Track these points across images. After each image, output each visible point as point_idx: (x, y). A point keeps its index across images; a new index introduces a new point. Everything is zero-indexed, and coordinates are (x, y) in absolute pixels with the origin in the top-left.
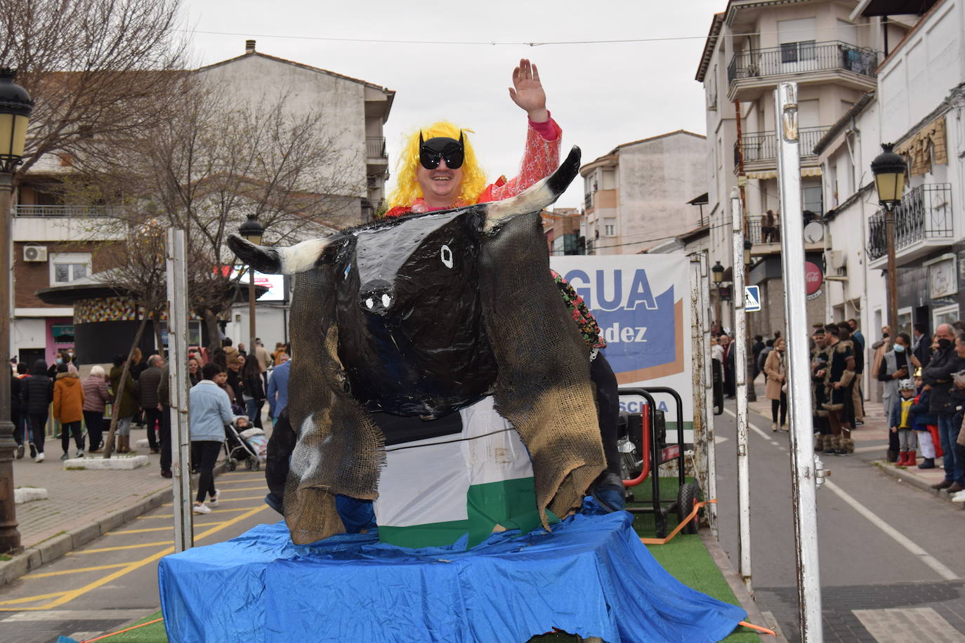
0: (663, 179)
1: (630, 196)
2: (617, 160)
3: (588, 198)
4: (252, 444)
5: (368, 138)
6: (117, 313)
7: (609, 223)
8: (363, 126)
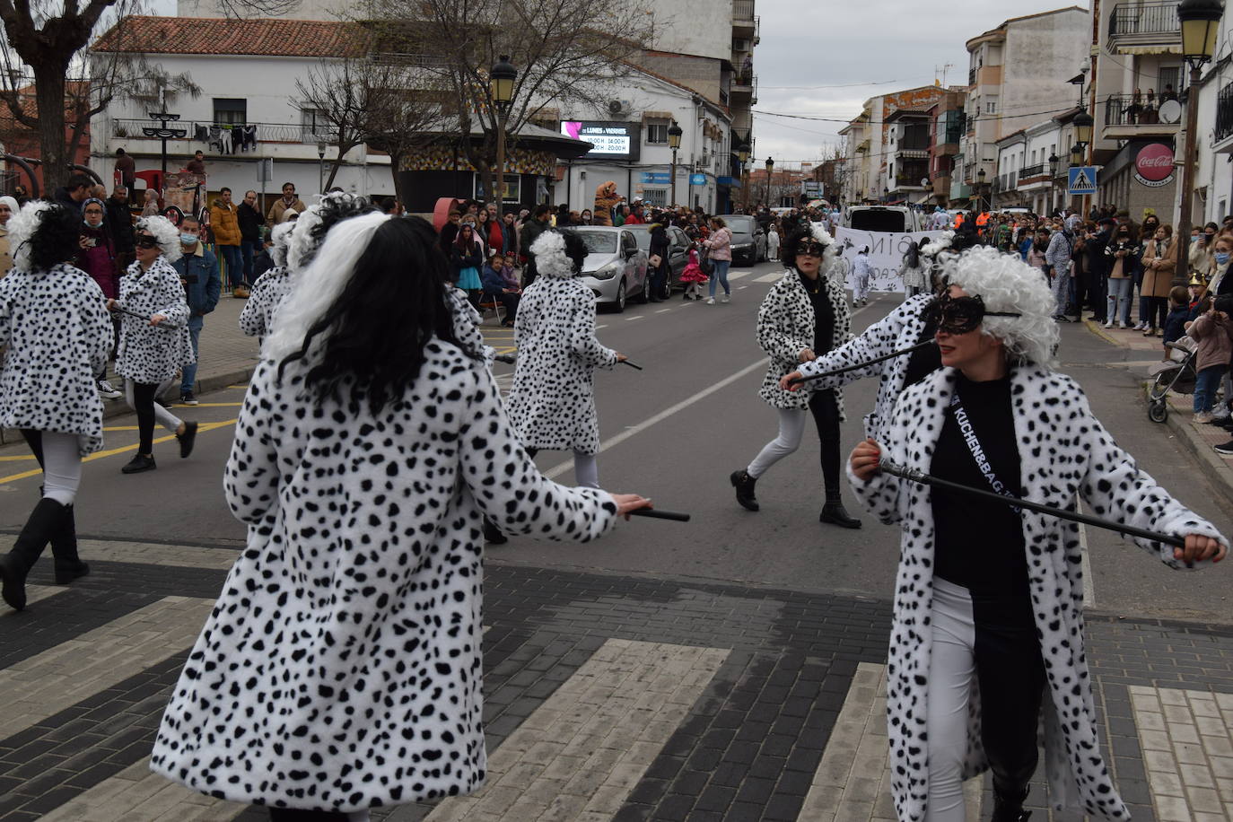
0: (1051, 57)
1: (1015, 73)
2: (1005, 35)
3: (972, 74)
6: (436, 162)
7: (991, 100)
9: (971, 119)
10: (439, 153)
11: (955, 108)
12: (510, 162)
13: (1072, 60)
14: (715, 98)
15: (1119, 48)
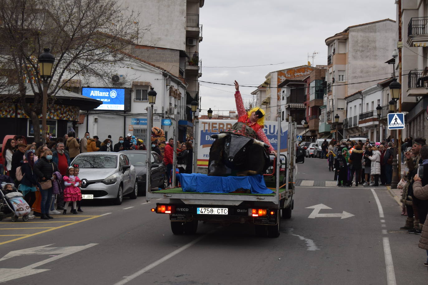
0: (375, 48)
1: (355, 58)
2: (348, 35)
3: (329, 58)
4: (12, 203)
5: (187, 14)
6: (4, 113)
7: (341, 74)
8: (185, 7)
9: (329, 84)
10: (6, 107)
11: (320, 78)
12: (51, 113)
13: (388, 50)
14: (177, 74)
15: (414, 43)
